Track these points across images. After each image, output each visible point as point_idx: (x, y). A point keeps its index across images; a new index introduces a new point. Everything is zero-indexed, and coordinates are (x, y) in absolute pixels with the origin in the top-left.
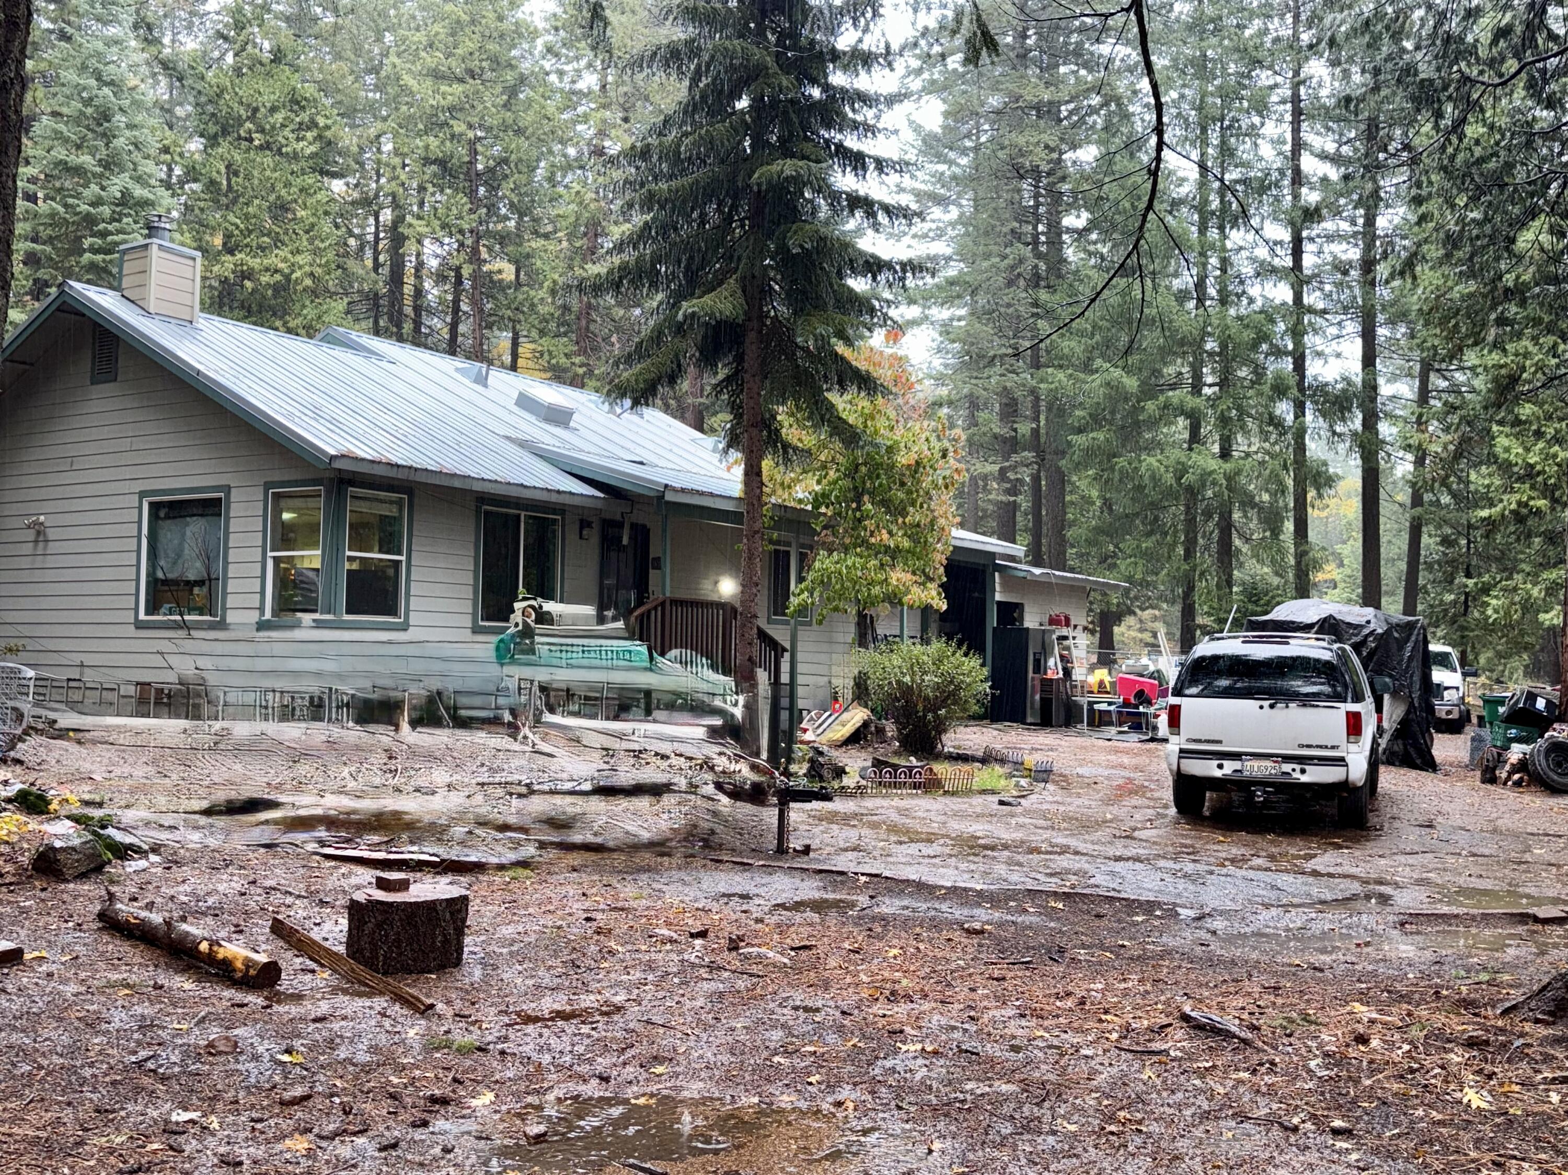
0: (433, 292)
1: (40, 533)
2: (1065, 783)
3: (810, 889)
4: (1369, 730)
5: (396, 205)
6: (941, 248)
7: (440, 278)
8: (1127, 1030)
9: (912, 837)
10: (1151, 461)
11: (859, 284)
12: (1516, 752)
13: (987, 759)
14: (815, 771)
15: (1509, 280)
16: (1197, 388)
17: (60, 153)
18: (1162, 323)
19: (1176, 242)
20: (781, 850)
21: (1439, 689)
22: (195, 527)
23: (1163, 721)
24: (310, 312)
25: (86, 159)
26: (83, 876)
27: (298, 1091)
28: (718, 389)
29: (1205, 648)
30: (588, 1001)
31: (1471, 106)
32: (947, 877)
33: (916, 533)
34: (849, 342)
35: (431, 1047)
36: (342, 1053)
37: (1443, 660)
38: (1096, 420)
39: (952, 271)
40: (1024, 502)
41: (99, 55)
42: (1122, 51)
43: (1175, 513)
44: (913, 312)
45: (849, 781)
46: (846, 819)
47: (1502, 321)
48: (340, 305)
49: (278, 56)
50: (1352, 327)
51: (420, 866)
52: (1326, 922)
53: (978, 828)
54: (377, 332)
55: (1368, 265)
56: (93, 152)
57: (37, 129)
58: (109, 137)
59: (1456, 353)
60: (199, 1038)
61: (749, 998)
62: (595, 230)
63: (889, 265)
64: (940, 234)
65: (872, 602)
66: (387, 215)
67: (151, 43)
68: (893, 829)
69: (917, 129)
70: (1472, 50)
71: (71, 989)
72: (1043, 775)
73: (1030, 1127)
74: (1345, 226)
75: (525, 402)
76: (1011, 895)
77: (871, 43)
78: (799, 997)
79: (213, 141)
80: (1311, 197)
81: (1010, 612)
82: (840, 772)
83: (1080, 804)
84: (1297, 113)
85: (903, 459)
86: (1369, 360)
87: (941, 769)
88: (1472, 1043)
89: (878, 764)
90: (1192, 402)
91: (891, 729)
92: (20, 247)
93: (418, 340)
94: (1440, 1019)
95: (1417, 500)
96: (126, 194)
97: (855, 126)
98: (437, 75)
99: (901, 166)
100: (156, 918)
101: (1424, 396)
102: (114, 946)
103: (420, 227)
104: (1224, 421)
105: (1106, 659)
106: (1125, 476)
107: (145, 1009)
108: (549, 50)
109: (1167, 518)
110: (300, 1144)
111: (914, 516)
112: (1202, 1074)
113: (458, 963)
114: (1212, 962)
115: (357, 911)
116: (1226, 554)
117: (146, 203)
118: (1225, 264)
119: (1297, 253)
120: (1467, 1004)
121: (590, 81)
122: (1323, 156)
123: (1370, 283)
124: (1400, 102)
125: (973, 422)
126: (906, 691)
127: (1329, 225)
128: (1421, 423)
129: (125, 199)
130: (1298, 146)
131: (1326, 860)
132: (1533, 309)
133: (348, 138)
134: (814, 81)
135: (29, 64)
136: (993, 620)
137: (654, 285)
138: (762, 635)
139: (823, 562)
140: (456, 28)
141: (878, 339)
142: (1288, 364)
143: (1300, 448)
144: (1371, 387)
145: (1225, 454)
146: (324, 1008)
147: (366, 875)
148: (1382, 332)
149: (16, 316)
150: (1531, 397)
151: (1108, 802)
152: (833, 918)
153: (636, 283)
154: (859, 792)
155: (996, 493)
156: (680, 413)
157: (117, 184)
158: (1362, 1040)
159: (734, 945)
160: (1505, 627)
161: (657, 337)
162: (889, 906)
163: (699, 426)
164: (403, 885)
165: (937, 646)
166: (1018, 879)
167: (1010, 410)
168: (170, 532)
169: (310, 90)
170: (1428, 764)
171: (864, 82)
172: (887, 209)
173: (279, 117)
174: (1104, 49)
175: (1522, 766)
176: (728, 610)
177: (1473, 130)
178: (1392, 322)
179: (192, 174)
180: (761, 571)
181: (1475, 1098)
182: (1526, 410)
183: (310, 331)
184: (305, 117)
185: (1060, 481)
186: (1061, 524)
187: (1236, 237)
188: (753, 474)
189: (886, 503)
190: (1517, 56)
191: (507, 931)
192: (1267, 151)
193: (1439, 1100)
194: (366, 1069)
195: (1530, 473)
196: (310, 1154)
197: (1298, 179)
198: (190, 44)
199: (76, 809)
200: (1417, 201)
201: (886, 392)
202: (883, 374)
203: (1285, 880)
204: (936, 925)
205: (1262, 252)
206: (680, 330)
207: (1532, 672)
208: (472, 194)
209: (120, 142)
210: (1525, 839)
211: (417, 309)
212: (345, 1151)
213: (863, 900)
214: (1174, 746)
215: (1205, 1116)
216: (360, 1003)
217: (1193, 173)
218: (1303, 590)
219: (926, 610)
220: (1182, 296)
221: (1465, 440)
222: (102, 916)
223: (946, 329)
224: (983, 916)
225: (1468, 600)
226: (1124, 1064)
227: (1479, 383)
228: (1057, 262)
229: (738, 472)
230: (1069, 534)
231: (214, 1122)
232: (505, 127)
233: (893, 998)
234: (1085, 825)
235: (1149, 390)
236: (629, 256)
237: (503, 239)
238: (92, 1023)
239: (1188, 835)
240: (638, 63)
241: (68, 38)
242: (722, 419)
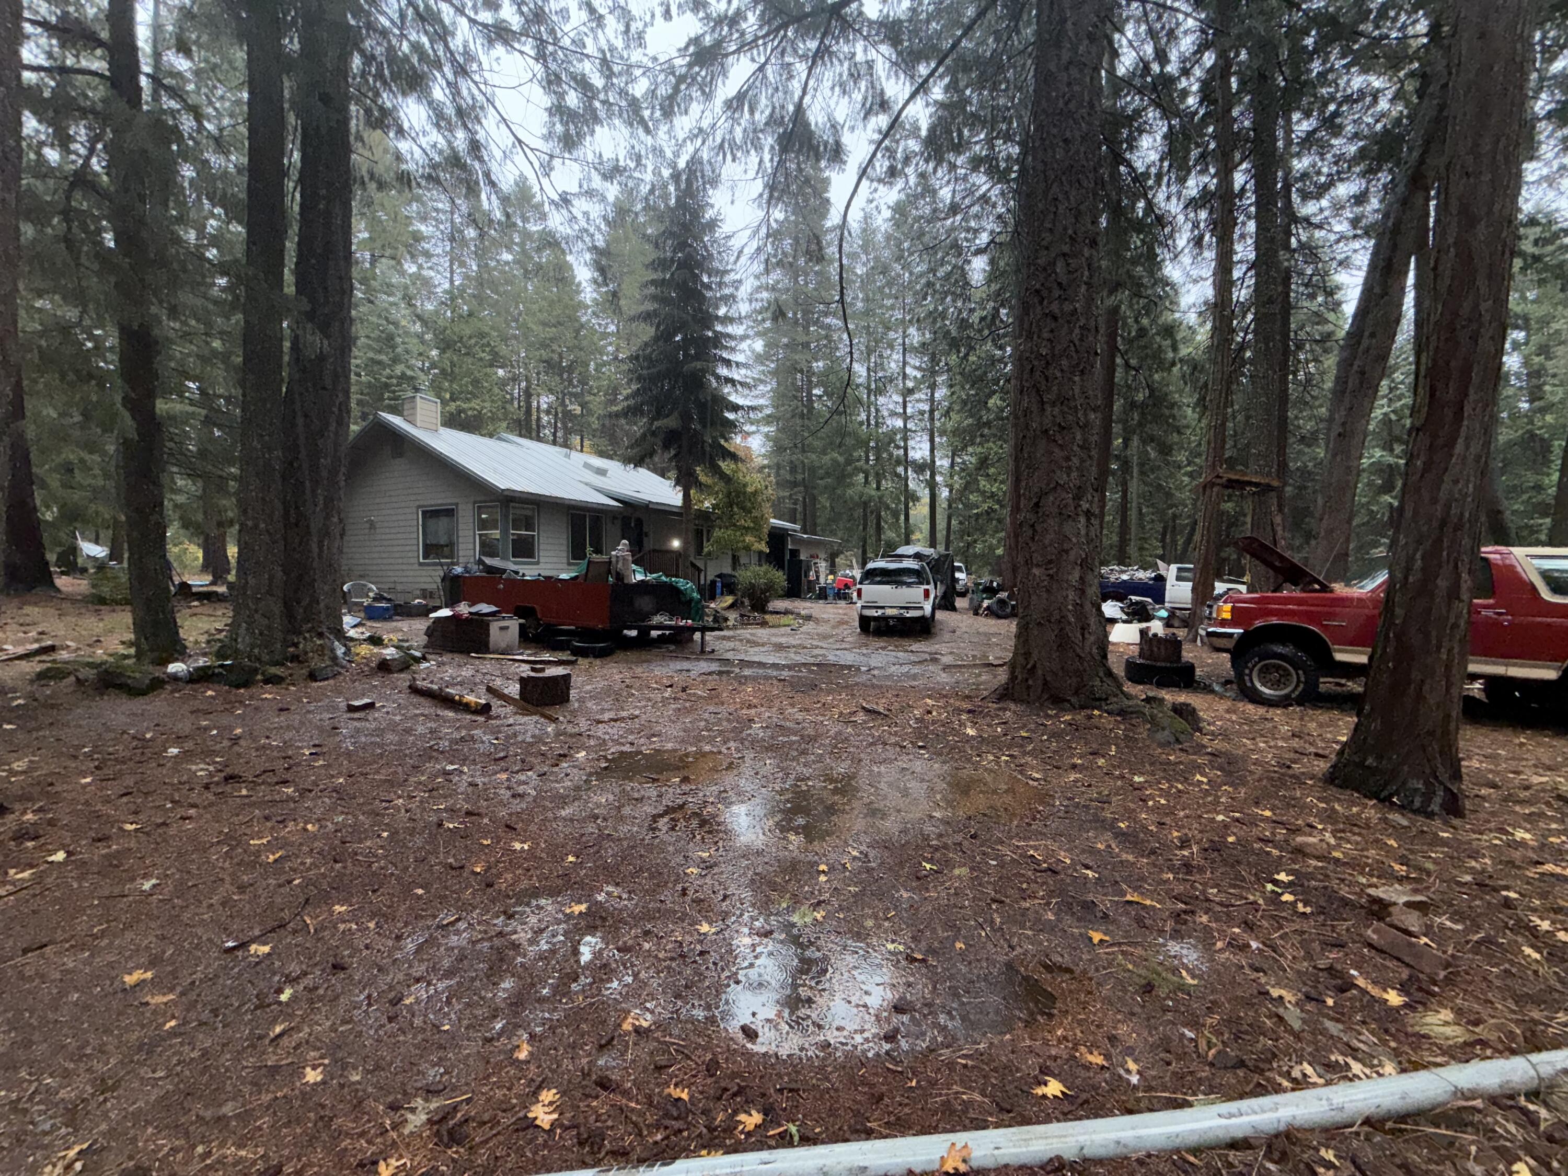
0: (545, 419)
1: (372, 525)
2: (817, 621)
3: (714, 667)
4: (932, 596)
5: (528, 380)
6: (762, 402)
7: (548, 412)
8: (841, 714)
9: (754, 644)
10: (850, 492)
11: (731, 416)
12: (986, 603)
13: (786, 612)
14: (716, 620)
15: (985, 419)
16: (867, 460)
17: (371, 355)
18: (855, 434)
19: (860, 401)
20: (703, 651)
21: (958, 580)
22: (443, 522)
23: (855, 594)
24: (491, 428)
25: (383, 357)
26: (401, 671)
27: (502, 754)
28: (670, 460)
29: (871, 565)
30: (624, 714)
31: (972, 348)
32: (771, 660)
33: (755, 520)
34: (726, 440)
35: (558, 734)
36: (520, 739)
37: (959, 569)
38: (828, 474)
39: (768, 411)
40: (799, 508)
41: (386, 310)
42: (835, 321)
43: (859, 512)
44: (754, 428)
45: (730, 623)
46: (728, 638)
47: (982, 436)
48: (504, 425)
49: (470, 315)
50: (926, 438)
51: (549, 662)
52: (916, 670)
53: (783, 640)
54: (521, 436)
55: (932, 412)
56: (387, 354)
57: (359, 343)
58: (394, 347)
59: (964, 448)
60: (457, 735)
61: (689, 711)
62: (615, 391)
63: (742, 408)
64: (763, 396)
65: (738, 549)
66: (523, 384)
67: (410, 305)
68: (748, 641)
69: (753, 351)
70: (972, 325)
71: (398, 718)
72: (808, 618)
73: (804, 753)
74: (923, 397)
75: (587, 466)
76: (796, 665)
77: (733, 313)
78: (711, 709)
79: (443, 351)
80: (910, 384)
81: (795, 553)
82: (726, 620)
83: (823, 629)
84: (905, 350)
85: (750, 489)
86: (932, 450)
87: (767, 617)
88: (969, 712)
89: (742, 616)
90: (865, 467)
91: (747, 602)
92: (354, 398)
93: (539, 439)
94: (958, 703)
95: (950, 506)
96: (403, 374)
97: (726, 348)
98: (545, 324)
99: (746, 366)
100: (435, 687)
101: (952, 465)
102: (416, 699)
103: (539, 390)
104: (877, 474)
105: (833, 572)
106: (840, 497)
107: (433, 725)
108: (594, 313)
109: (856, 515)
110: (504, 776)
111: (755, 513)
112: (870, 728)
113: (568, 700)
114: (873, 686)
115: (523, 681)
116: (879, 529)
117: (412, 378)
118: (877, 411)
119: (905, 407)
120: (968, 697)
121: (612, 328)
122: (915, 368)
123: (932, 419)
124: (944, 346)
125: (777, 474)
126: (752, 586)
127: (917, 396)
128: (952, 476)
129: (403, 376)
130: (905, 363)
131: (915, 647)
132: (994, 431)
133: (503, 350)
134: (709, 329)
135: (353, 313)
136: (788, 557)
137: (642, 414)
138: (693, 565)
139: (717, 533)
140: (552, 303)
141: (738, 440)
142: (901, 452)
143: (907, 485)
144: (933, 462)
145: (878, 488)
146: (511, 721)
147: (526, 667)
148: (937, 440)
149: (354, 428)
150: (993, 465)
151: (833, 627)
152: (724, 677)
153: (634, 414)
154: (735, 627)
155: (788, 504)
156: (655, 470)
157: (399, 369)
158: (929, 712)
159: (684, 690)
160: (983, 555)
161: (644, 436)
162: (747, 672)
163: (663, 476)
164: (543, 670)
165: (765, 567)
166: (800, 659)
167: (793, 470)
168: (431, 523)
169: (487, 329)
170: (953, 609)
171: (730, 329)
172: (741, 383)
173: (473, 341)
174: (828, 320)
175: (988, 608)
176: (678, 554)
177: (972, 358)
178: (941, 436)
179: (433, 365)
180: (691, 536)
181: (971, 732)
182: (992, 471)
183: (491, 436)
184: (485, 341)
185: (814, 499)
186: (814, 516)
187: (881, 400)
188: (686, 497)
189: (743, 508)
190: (989, 328)
191: (589, 688)
192: (893, 365)
193: (955, 732)
194: (531, 744)
195: (993, 495)
196: (508, 780)
197: (905, 377)
198: (429, 307)
199: (396, 642)
200: (951, 386)
201: (743, 461)
202: (741, 454)
203: (901, 654)
204: (767, 678)
205: (891, 406)
206: (653, 434)
207: (991, 573)
208: (561, 375)
209: (399, 350)
210: (988, 635)
211: (538, 426)
212: (523, 778)
213: (737, 670)
214: (859, 605)
215: (872, 744)
216: (526, 718)
217: (865, 374)
218: (908, 542)
219: (760, 553)
220: (861, 423)
221: (968, 483)
222: (410, 687)
223: (767, 436)
224: (785, 674)
225: (969, 545)
226: (839, 727)
227: (973, 460)
228: (811, 409)
229: (681, 495)
230: (819, 521)
231: (466, 769)
232: (575, 347)
233: (750, 707)
234: (825, 637)
235: (849, 462)
236: (631, 402)
237: (575, 395)
238: (408, 731)
239: (864, 639)
240: (632, 319)
241: (371, 302)
242: (673, 474)
